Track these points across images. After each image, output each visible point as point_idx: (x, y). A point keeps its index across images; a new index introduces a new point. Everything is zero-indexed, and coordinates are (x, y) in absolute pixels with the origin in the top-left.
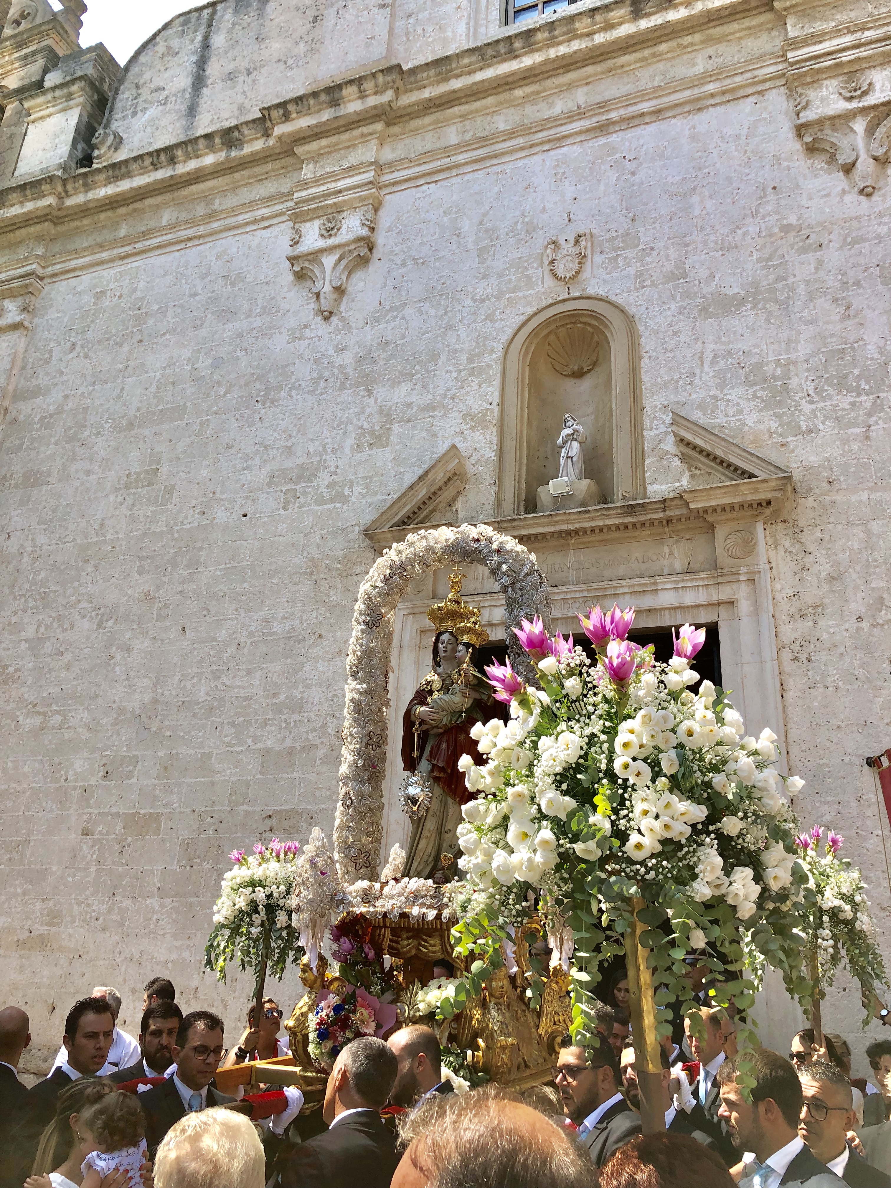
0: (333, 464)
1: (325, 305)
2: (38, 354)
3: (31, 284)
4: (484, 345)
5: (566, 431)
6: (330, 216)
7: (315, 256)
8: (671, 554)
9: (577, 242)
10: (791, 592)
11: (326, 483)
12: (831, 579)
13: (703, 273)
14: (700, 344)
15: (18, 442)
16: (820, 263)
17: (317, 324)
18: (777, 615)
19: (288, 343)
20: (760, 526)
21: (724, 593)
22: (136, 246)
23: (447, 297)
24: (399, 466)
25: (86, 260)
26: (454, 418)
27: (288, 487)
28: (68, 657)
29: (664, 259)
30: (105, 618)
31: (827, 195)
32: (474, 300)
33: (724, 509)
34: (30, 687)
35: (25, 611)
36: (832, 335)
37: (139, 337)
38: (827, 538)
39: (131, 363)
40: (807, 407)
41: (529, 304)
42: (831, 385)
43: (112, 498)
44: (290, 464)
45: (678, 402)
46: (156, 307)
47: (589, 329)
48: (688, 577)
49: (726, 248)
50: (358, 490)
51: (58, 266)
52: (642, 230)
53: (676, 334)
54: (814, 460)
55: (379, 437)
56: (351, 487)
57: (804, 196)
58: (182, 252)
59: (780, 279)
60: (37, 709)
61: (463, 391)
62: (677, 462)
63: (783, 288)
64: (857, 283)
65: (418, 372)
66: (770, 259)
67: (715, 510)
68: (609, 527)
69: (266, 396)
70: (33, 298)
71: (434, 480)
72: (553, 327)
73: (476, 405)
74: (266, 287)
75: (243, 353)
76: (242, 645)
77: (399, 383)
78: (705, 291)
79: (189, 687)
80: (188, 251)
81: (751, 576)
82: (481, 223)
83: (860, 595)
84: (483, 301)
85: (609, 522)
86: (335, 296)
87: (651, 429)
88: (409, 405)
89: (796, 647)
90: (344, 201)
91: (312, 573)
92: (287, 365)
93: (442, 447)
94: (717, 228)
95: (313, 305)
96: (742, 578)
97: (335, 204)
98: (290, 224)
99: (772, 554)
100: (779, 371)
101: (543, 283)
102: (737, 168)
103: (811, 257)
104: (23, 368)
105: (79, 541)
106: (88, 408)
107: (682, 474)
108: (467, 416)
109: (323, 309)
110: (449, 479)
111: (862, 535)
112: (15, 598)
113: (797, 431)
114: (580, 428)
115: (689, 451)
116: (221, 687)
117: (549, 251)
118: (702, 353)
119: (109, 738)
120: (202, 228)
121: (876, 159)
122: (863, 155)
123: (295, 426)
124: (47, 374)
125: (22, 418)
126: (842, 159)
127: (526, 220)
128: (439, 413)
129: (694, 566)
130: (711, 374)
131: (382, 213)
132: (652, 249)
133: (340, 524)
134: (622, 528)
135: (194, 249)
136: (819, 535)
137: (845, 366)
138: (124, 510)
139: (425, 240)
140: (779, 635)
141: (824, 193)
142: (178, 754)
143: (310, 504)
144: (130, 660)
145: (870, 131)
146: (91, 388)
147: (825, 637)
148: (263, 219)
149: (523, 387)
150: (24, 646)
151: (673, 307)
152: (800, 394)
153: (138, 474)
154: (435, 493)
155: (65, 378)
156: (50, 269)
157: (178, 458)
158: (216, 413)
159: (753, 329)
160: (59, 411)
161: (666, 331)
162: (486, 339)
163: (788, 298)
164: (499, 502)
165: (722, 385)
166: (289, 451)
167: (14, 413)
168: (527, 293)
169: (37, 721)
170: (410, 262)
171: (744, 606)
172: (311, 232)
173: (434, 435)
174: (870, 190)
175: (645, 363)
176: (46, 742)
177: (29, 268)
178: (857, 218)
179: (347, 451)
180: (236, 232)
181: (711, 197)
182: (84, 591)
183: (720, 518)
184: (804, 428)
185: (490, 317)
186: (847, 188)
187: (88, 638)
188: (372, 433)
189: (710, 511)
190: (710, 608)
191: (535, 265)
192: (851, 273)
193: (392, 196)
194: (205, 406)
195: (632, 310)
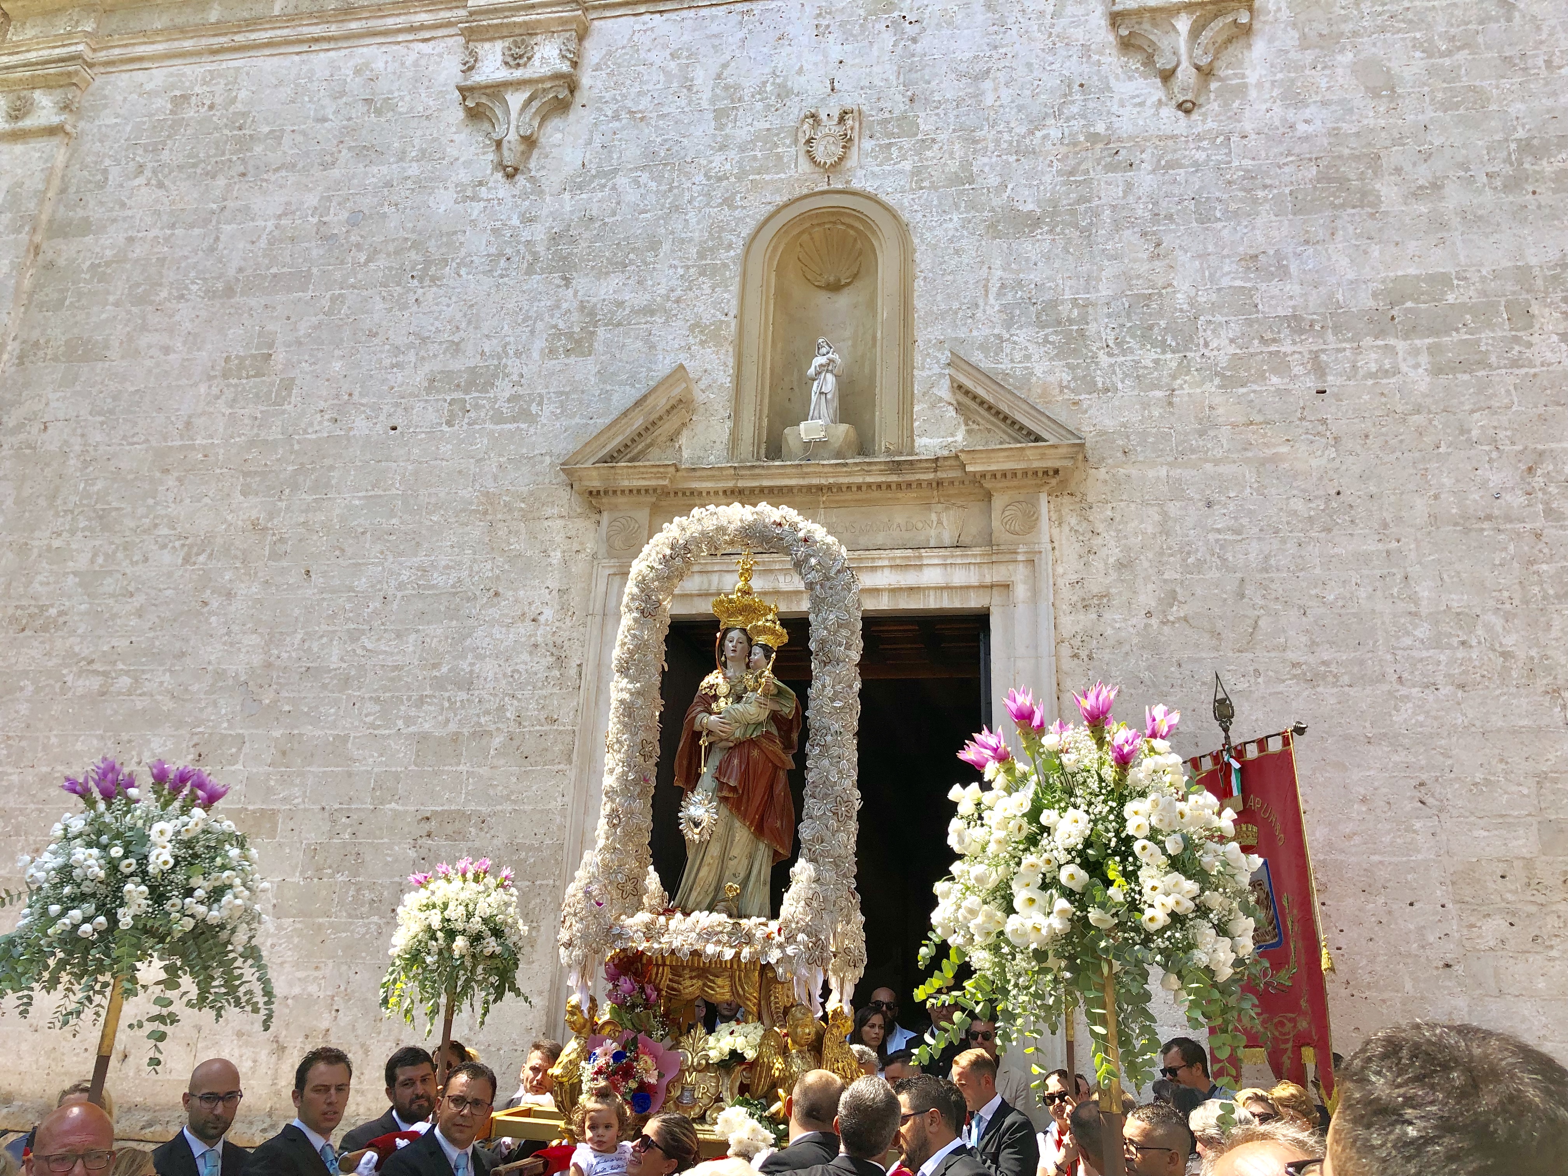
0: (516, 371)
1: (509, 158)
2: (85, 173)
3: (76, 73)
4: (720, 237)
5: (819, 360)
6: (519, 39)
7: (496, 90)
8: (939, 522)
9: (841, 120)
10: (1074, 577)
11: (507, 395)
12: (1121, 566)
13: (993, 180)
14: (985, 268)
15: (55, 296)
16: (1129, 187)
17: (496, 181)
18: (1057, 603)
19: (456, 202)
20: (1043, 498)
21: (997, 574)
22: (236, 38)
23: (673, 168)
24: (605, 382)
25: (160, 48)
26: (679, 326)
27: (457, 395)
28: (139, 600)
29: (947, 156)
30: (195, 550)
31: (1142, 104)
32: (708, 177)
33: (1004, 475)
34: (83, 637)
35: (73, 532)
36: (1139, 277)
37: (241, 169)
38: (1118, 519)
39: (230, 204)
40: (1104, 359)
41: (778, 191)
42: (1133, 336)
43: (203, 389)
44: (457, 365)
45: (956, 339)
46: (266, 129)
47: (852, 232)
48: (958, 552)
49: (1022, 151)
50: (549, 408)
51: (117, 51)
52: (922, 114)
53: (957, 252)
54: (1110, 424)
55: (578, 342)
56: (540, 404)
57: (1116, 100)
58: (304, 56)
59: (1082, 200)
60: (95, 666)
61: (691, 294)
62: (951, 412)
63: (1086, 212)
64: (1170, 217)
65: (632, 263)
66: (1071, 173)
67: (994, 476)
68: (869, 486)
69: (425, 269)
70: (78, 92)
71: (654, 407)
72: (808, 225)
73: (708, 315)
74: (426, 123)
75: (393, 209)
76: (390, 598)
77: (607, 273)
78: (994, 204)
79: (315, 650)
80: (312, 56)
81: (1030, 557)
82: (719, 76)
83: (1150, 587)
84: (720, 179)
85: (869, 479)
86: (522, 147)
87: (923, 368)
88: (620, 304)
89: (1077, 642)
90: (538, 21)
91: (486, 513)
92: (455, 233)
93: (664, 366)
94: (1012, 125)
95: (491, 156)
96: (1020, 558)
97: (525, 22)
98: (461, 40)
99: (1055, 531)
100: (1076, 312)
101: (796, 166)
102: (1040, 53)
103: (1118, 177)
104: (63, 191)
105: (154, 443)
106: (164, 259)
107: (956, 427)
108: (696, 327)
109: (505, 163)
110: (673, 407)
111: (1157, 517)
112: (57, 514)
113: (1092, 387)
114: (836, 356)
115: (967, 401)
116: (359, 651)
117: (806, 126)
118: (988, 280)
119: (202, 710)
120: (333, 27)
121: (1198, 68)
122: (1185, 64)
123: (465, 315)
124: (101, 203)
125: (62, 262)
126: (1161, 63)
127: (778, 81)
128: (659, 319)
129: (965, 539)
130: (997, 308)
131: (587, 44)
132: (933, 140)
133: (524, 451)
134: (884, 487)
135: (322, 55)
136: (1109, 513)
137: (1150, 315)
138: (221, 406)
139: (645, 88)
140: (1059, 627)
141: (1137, 100)
142: (301, 735)
143: (484, 421)
144: (233, 608)
145: (1195, 33)
146: (169, 232)
147: (1109, 632)
148: (423, 27)
149: (768, 297)
150: (71, 580)
151: (955, 219)
152: (1098, 344)
153: (242, 359)
154: (654, 423)
155: (129, 213)
156: (103, 53)
157: (300, 344)
158: (353, 287)
159: (1049, 258)
160: (120, 259)
161: (947, 248)
162: (722, 229)
163: (1091, 224)
164: (734, 440)
165: (1009, 324)
166: (456, 348)
167: (50, 255)
168: (777, 177)
169: (95, 683)
170: (624, 115)
171: (1021, 591)
172: (490, 57)
173: (652, 347)
174: (1189, 105)
175: (919, 285)
176: (109, 712)
177: (73, 48)
178: (1173, 137)
179: (536, 355)
180: (383, 40)
181: (1007, 85)
182: (163, 512)
183: (1000, 485)
184: (1100, 385)
185: (728, 202)
186: (1164, 99)
187: (170, 575)
188: (570, 336)
189: (988, 477)
190: (981, 591)
191: (788, 142)
192: (1164, 204)
193: (602, 22)
194: (338, 275)
195: (905, 216)
